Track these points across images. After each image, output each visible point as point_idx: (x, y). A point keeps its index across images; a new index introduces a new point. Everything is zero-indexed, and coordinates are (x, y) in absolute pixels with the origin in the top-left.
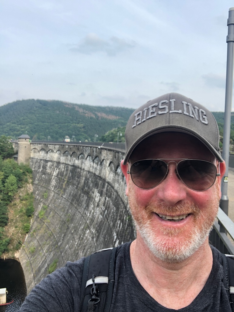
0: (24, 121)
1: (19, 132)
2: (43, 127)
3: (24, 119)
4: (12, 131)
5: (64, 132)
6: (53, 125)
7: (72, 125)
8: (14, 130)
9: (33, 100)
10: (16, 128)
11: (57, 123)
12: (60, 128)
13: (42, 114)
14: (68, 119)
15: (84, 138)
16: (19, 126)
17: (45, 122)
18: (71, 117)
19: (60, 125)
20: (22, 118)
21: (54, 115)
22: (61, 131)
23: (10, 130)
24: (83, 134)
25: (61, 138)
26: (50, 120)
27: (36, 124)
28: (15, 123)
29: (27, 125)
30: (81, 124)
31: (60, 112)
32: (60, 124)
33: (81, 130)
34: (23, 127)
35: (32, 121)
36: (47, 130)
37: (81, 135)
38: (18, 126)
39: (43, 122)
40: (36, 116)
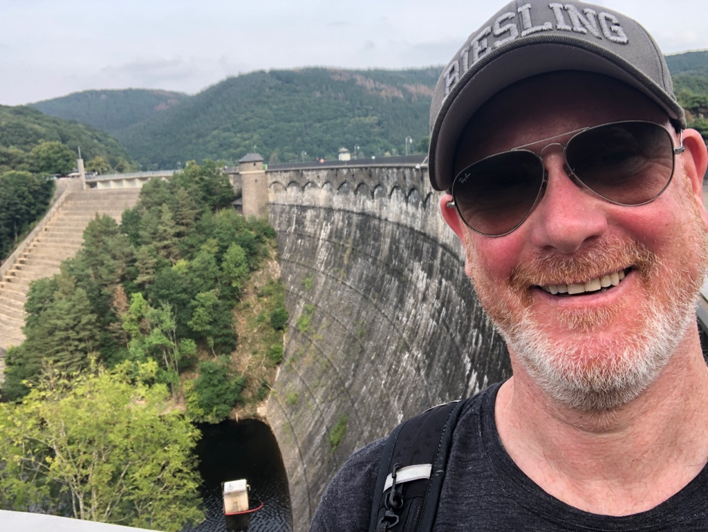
0: (246, 122)
1: (240, 149)
2: (290, 133)
3: (247, 119)
4: (225, 147)
5: (336, 139)
6: (310, 125)
7: (352, 120)
8: (229, 146)
9: (262, 72)
10: (231, 140)
11: (319, 121)
12: (325, 132)
13: (284, 102)
14: (342, 109)
15: (381, 148)
16: (238, 135)
17: (292, 121)
18: (348, 103)
19: (326, 125)
20: (243, 116)
21: (310, 102)
22: (328, 137)
23: (221, 145)
24: (377, 138)
25: (330, 152)
26: (302, 114)
27: (273, 126)
28: (227, 130)
29: (255, 130)
30: (372, 115)
31: (322, 93)
32: (325, 122)
33: (372, 130)
34: (246, 136)
35: (264, 122)
36: (299, 139)
37: (374, 141)
38: (236, 136)
39: (289, 121)
40: (271, 109)
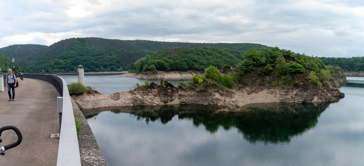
0: (66, 56)
1: (63, 65)
2: (82, 60)
3: (66, 55)
4: (57, 64)
5: (100, 63)
6: (90, 58)
7: (106, 56)
8: (58, 64)
9: (74, 38)
10: (60, 62)
11: (93, 56)
12: (96, 60)
13: (81, 49)
14: (102, 52)
15: (117, 67)
16: (62, 60)
17: (83, 56)
18: (105, 50)
20: (65, 53)
21: (90, 49)
22: (97, 62)
23: (55, 64)
24: (115, 63)
26: (87, 53)
27: (76, 57)
28: (59, 58)
29: (69, 59)
30: (114, 55)
31: (95, 46)
32: (96, 57)
33: (113, 60)
34: (65, 60)
35: (73, 56)
36: (85, 62)
37: (114, 65)
38: (62, 61)
39: (82, 56)
40: (76, 51)
